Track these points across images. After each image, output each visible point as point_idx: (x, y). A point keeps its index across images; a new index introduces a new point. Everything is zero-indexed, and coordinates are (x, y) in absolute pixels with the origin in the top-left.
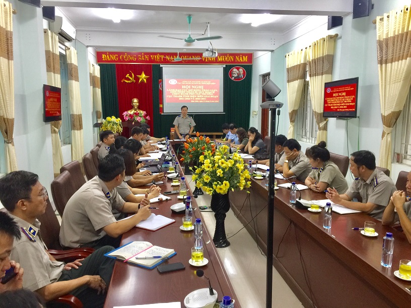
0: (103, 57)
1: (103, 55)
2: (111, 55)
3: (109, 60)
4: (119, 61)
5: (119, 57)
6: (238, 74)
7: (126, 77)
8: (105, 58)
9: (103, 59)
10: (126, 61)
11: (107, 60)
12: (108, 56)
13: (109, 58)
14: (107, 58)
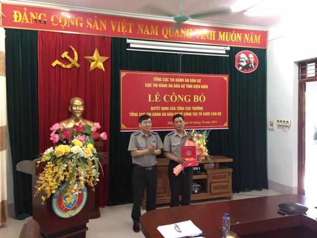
0: (15, 16)
1: (15, 12)
2: (32, 14)
3: (27, 22)
6: (246, 62)
7: (63, 56)
8: (18, 19)
9: (15, 20)
10: (63, 28)
11: (22, 22)
12: (25, 14)
13: (27, 19)
14: (23, 19)
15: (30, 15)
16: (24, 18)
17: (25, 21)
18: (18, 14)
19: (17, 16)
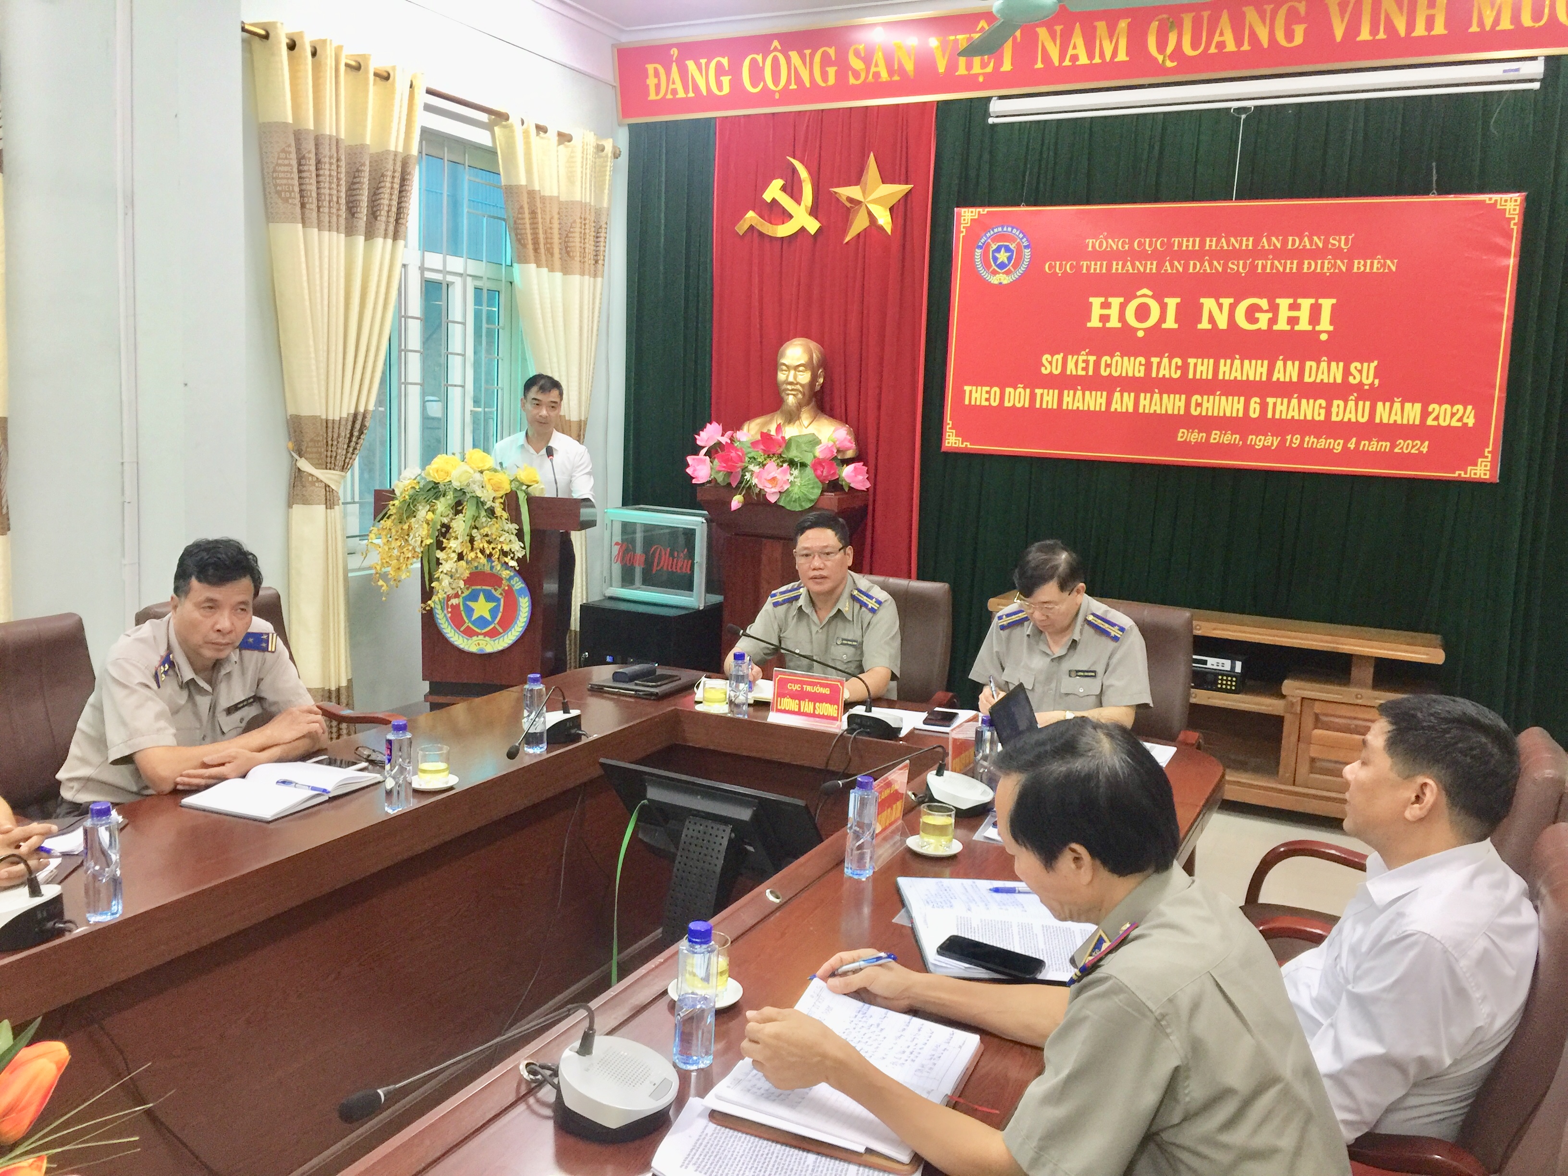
0: (651, 82)
1: (650, 68)
2: (691, 65)
3: (681, 94)
4: (738, 95)
5: (735, 72)
7: (768, 196)
8: (658, 87)
9: (652, 96)
10: (777, 96)
11: (669, 96)
12: (674, 69)
13: (679, 86)
14: (671, 86)
15: (686, 66)
16: (674, 83)
17: (674, 92)
18: (656, 72)
19: (656, 81)
